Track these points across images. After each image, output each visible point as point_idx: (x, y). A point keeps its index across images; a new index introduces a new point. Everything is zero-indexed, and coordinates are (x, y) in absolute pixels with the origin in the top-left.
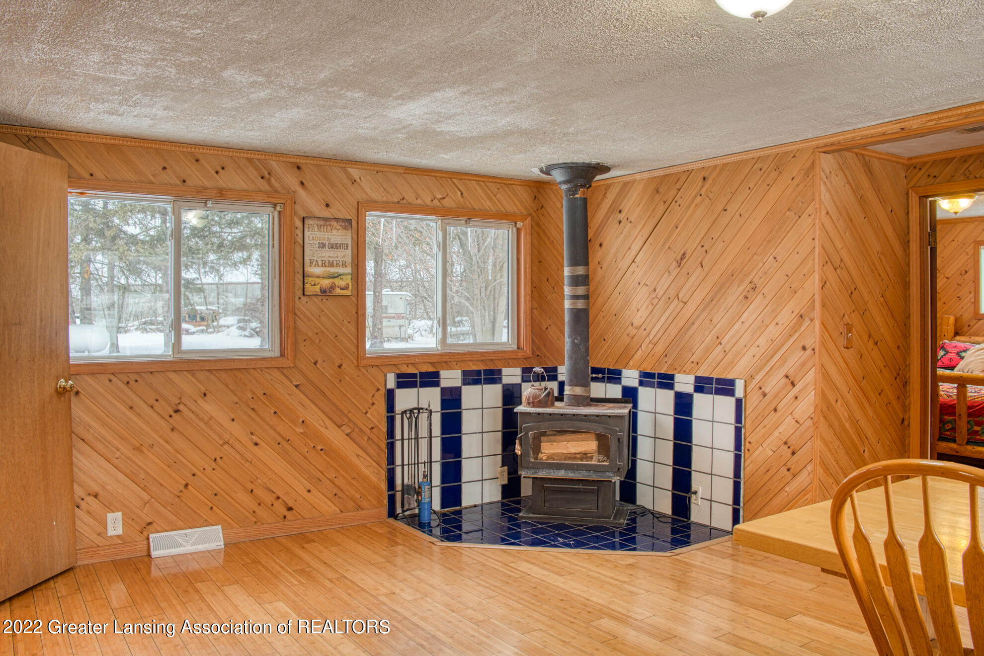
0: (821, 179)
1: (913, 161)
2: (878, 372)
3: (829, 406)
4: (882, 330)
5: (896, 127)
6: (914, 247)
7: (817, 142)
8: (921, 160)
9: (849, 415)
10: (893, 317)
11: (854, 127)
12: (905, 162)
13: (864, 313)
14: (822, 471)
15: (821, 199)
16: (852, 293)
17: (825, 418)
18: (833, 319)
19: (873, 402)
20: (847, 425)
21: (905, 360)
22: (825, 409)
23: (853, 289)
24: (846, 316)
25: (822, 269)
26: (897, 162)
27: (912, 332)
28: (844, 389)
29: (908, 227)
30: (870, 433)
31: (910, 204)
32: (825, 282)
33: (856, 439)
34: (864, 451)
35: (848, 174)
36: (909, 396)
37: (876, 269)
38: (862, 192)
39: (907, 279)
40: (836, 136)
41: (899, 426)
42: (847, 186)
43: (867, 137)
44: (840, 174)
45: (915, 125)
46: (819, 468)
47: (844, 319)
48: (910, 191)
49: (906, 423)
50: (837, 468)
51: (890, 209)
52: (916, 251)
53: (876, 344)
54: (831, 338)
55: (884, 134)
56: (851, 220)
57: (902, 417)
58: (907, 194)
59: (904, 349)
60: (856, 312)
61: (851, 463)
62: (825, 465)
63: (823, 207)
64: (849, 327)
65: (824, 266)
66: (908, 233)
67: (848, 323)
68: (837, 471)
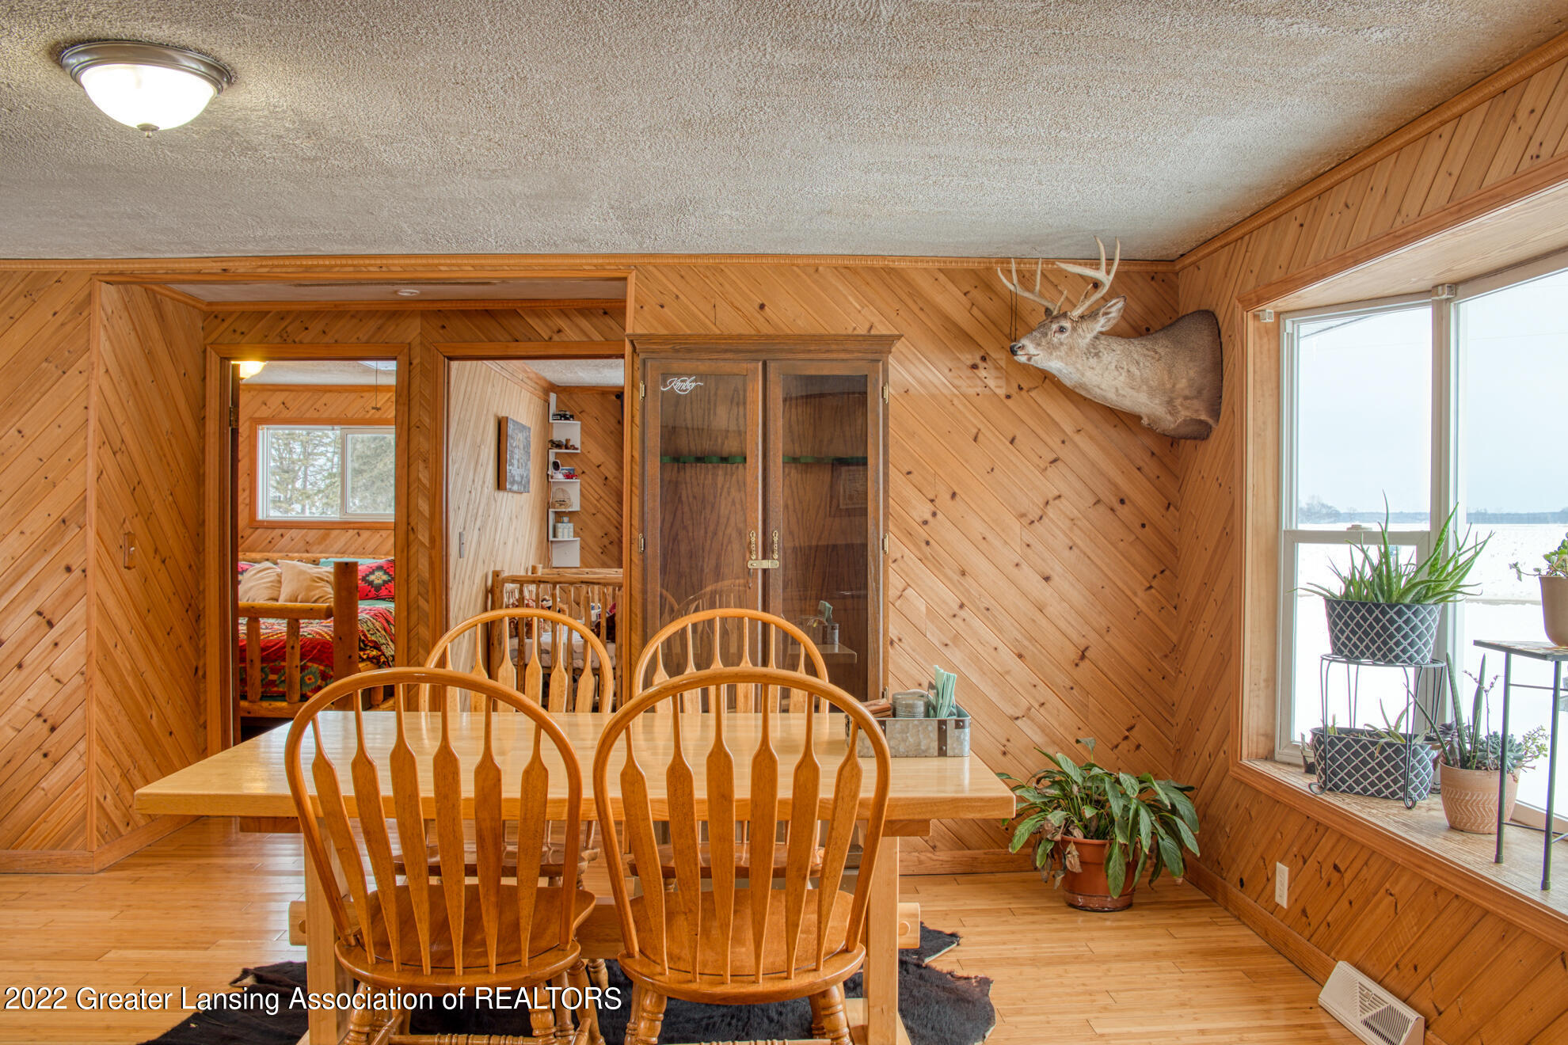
0: (101, 320)
1: (214, 308)
2: (166, 602)
3: (107, 654)
4: (171, 542)
5: (217, 267)
6: (212, 426)
7: (98, 266)
8: (226, 308)
9: (131, 666)
10: (184, 524)
11: (158, 256)
12: (204, 307)
13: (148, 517)
14: (99, 749)
15: (100, 352)
16: (134, 489)
17: (102, 671)
18: (110, 525)
19: (160, 645)
20: (130, 681)
21: (198, 584)
22: (102, 658)
23: (136, 482)
24: (127, 522)
25: (98, 453)
26: (194, 307)
27: (207, 545)
28: (125, 628)
29: (204, 397)
30: (157, 690)
31: (208, 367)
32: (102, 472)
33: (140, 700)
34: (151, 716)
35: (134, 316)
36: (204, 635)
37: (165, 456)
38: (151, 344)
39: (201, 471)
40: (128, 263)
41: (192, 677)
42: (133, 333)
43: (174, 272)
44: (125, 315)
45: (242, 268)
46: (95, 745)
47: (125, 526)
48: (209, 349)
49: (200, 673)
50: (119, 744)
51: (183, 372)
52: (215, 433)
53: (164, 562)
54: (109, 554)
55: (199, 273)
56: (136, 383)
57: (195, 664)
58: (205, 352)
59: (197, 569)
60: (139, 516)
61: (136, 735)
62: (103, 741)
63: (101, 362)
64: (130, 537)
65: (100, 448)
66: (204, 406)
67: (130, 532)
68: (119, 749)
